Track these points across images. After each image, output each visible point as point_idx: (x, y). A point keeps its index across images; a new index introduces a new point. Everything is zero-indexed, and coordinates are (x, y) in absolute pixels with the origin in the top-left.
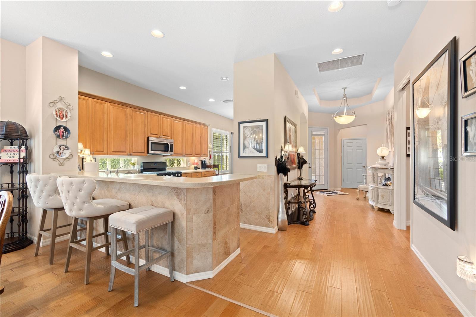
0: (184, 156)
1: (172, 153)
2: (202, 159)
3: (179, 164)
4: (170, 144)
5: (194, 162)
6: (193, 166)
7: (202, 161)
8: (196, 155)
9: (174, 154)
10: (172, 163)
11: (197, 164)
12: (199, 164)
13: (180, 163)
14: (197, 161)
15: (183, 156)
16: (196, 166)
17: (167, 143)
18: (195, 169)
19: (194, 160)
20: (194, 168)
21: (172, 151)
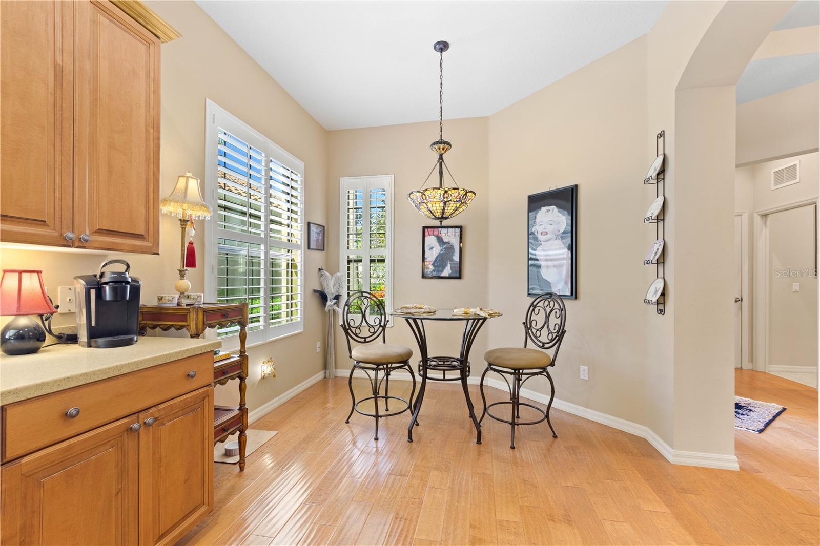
7: (95, 286)
16: (24, 322)
18: (11, 353)
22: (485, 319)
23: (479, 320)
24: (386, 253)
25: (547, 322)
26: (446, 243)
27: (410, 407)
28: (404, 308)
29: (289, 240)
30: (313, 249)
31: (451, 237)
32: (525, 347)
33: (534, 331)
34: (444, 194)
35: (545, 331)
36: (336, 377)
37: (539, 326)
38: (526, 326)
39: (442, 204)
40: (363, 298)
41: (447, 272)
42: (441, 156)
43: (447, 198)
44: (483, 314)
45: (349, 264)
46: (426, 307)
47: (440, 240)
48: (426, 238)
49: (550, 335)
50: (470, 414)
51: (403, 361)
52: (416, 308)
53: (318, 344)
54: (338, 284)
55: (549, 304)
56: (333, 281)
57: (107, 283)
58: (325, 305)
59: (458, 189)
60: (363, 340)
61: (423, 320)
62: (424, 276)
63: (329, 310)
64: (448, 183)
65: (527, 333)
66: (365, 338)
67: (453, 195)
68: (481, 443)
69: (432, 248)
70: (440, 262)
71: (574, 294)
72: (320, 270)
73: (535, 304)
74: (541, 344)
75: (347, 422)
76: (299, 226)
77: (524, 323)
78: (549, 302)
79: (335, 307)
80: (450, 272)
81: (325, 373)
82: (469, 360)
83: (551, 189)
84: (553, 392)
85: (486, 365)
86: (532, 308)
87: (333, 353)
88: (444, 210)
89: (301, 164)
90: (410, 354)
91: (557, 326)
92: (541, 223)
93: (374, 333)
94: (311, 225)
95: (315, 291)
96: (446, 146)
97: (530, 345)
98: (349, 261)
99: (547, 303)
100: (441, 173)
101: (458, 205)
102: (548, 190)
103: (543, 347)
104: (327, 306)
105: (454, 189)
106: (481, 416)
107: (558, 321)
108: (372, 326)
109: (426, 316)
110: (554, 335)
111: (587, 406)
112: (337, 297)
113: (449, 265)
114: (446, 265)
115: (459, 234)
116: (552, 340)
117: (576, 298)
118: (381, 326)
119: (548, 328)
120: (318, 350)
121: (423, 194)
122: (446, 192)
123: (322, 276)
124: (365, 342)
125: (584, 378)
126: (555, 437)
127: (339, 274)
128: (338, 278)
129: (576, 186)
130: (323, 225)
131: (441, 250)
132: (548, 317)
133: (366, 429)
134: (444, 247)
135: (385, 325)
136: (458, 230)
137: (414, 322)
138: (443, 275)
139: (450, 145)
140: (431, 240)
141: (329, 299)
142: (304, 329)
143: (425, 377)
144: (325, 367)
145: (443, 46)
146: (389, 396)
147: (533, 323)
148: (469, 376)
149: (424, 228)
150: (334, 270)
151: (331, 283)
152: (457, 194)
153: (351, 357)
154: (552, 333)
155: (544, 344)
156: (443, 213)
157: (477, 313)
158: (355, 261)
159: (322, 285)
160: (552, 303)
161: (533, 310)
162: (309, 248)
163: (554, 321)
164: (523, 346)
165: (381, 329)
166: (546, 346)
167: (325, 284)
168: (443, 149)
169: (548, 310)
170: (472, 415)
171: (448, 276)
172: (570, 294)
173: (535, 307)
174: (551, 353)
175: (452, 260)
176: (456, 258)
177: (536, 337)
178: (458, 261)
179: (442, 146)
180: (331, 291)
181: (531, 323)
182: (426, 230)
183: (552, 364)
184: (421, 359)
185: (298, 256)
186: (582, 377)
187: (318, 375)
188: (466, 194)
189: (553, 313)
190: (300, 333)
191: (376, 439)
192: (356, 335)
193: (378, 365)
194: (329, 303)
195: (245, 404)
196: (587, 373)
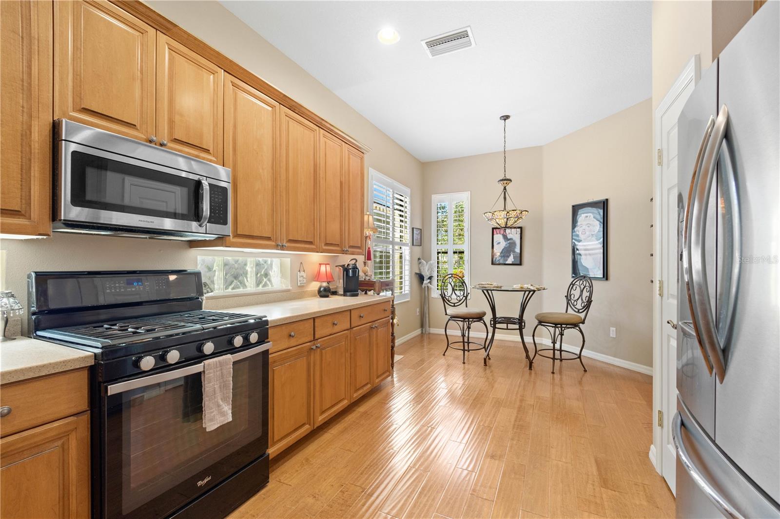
0: (282, 248)
1: (227, 229)
2: (346, 260)
3: (265, 280)
4: (210, 184)
5: (319, 272)
6: (315, 286)
7: (346, 270)
8: (327, 244)
9: (237, 235)
10: (236, 277)
11: (330, 279)
12: (336, 278)
13: (266, 275)
14: (328, 268)
15: (277, 247)
16: (325, 284)
17: (196, 178)
18: (322, 296)
19: (320, 264)
20: (319, 291)
21: (225, 222)
22: (534, 291)
23: (530, 291)
24: (465, 247)
25: (581, 295)
26: (510, 239)
27: (484, 347)
28: (480, 284)
29: (401, 241)
30: (415, 245)
31: (514, 235)
32: (567, 312)
33: (573, 302)
34: (507, 214)
35: (580, 301)
36: (429, 333)
37: (576, 298)
38: (567, 298)
39: (505, 220)
40: (452, 278)
41: (510, 260)
42: (505, 188)
43: (509, 216)
44: (532, 288)
45: (438, 255)
46: (495, 284)
47: (505, 237)
48: (495, 236)
49: (583, 304)
50: (527, 356)
51: (479, 317)
52: (488, 284)
53: (418, 310)
54: (431, 269)
55: (583, 283)
56: (427, 267)
57: (350, 269)
58: (422, 283)
59: (516, 210)
60: (453, 305)
61: (492, 291)
62: (493, 264)
63: (425, 287)
64: (510, 206)
65: (568, 303)
66: (454, 303)
67: (513, 214)
68: (531, 370)
69: (499, 243)
70: (506, 252)
71: (606, 276)
72: (419, 259)
73: (573, 283)
74: (577, 310)
75: (444, 355)
76: (408, 231)
77: (566, 296)
78: (583, 282)
79: (429, 285)
80: (513, 260)
81: (422, 330)
82: (524, 319)
83: (589, 201)
84: (584, 341)
85: (536, 322)
86: (571, 286)
87: (427, 316)
88: (507, 223)
89: (408, 190)
90: (484, 314)
91: (587, 298)
92: (581, 226)
93: (460, 301)
94: (414, 229)
95: (416, 274)
96: (508, 182)
97: (570, 311)
98: (438, 253)
99: (581, 282)
100: (505, 198)
101: (516, 220)
102: (587, 202)
103: (578, 312)
104: (424, 284)
105: (513, 210)
106: (533, 356)
107: (588, 294)
108: (459, 296)
109: (495, 288)
110: (585, 303)
111: (615, 356)
112: (430, 278)
113: (512, 255)
114: (510, 255)
115: (520, 232)
116: (584, 307)
117: (607, 279)
118: (464, 296)
119: (582, 300)
120: (418, 314)
121: (493, 214)
122: (508, 212)
123: (420, 263)
124: (454, 306)
125: (613, 336)
126: (585, 371)
127: (431, 262)
128: (431, 265)
129: (607, 200)
130: (420, 228)
131: (506, 245)
132: (582, 291)
133: (457, 358)
134: (508, 242)
135: (467, 296)
136: (519, 230)
137: (487, 292)
138: (507, 263)
139: (511, 181)
140: (498, 237)
141: (425, 279)
142: (411, 298)
143: (494, 328)
144: (422, 326)
145: (506, 118)
146: (470, 341)
147: (572, 296)
148: (524, 328)
149: (493, 229)
150: (428, 259)
151: (427, 268)
152: (515, 213)
153: (446, 314)
154: (584, 302)
155: (579, 310)
156: (506, 224)
157: (529, 287)
158: (443, 253)
159: (420, 270)
160: (585, 282)
161: (572, 287)
162: (413, 245)
163: (586, 294)
164: (565, 312)
165: (464, 298)
166: (580, 311)
167: (422, 268)
168: (506, 183)
169: (582, 287)
170: (528, 357)
171: (511, 263)
172: (602, 277)
173: (574, 285)
174: (582, 315)
175: (514, 252)
176: (518, 250)
177: (574, 306)
178: (519, 252)
179: (505, 182)
180: (426, 274)
181: (570, 296)
182: (495, 230)
183: (583, 323)
184: (492, 317)
185: (406, 251)
186: (611, 335)
187: (417, 331)
188: (521, 213)
189: (585, 289)
190: (408, 301)
191: (464, 363)
192: (449, 301)
193: (464, 319)
194: (425, 282)
195: (394, 334)
196: (615, 333)
